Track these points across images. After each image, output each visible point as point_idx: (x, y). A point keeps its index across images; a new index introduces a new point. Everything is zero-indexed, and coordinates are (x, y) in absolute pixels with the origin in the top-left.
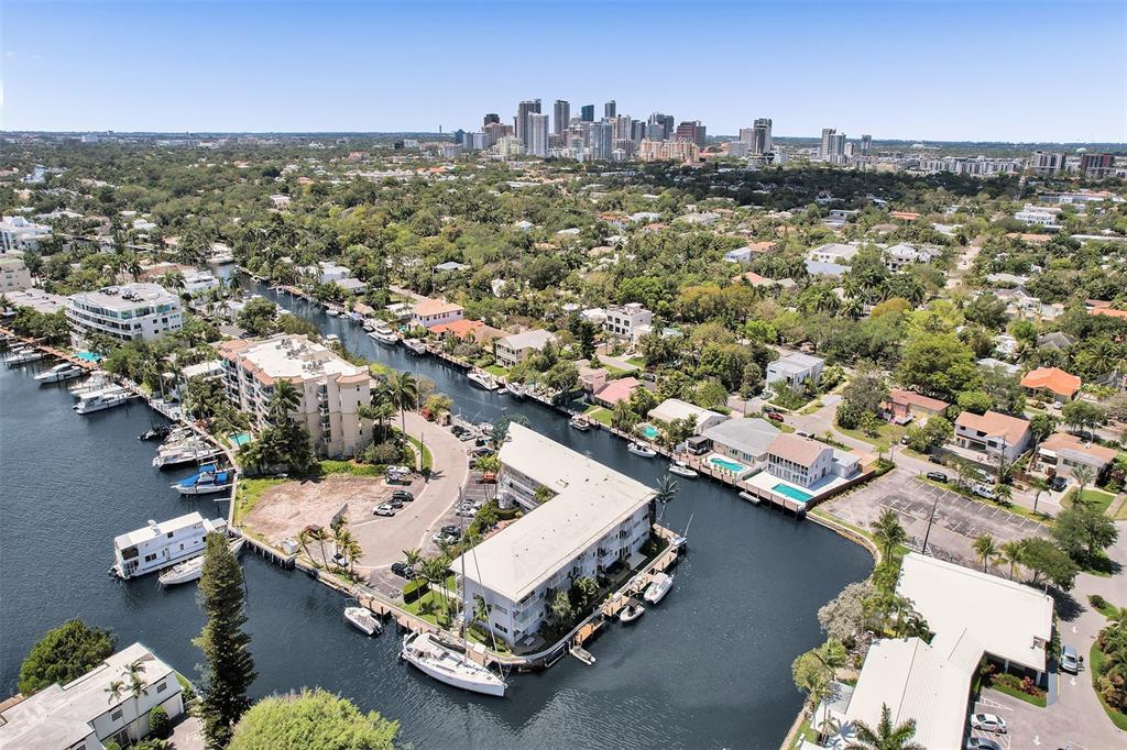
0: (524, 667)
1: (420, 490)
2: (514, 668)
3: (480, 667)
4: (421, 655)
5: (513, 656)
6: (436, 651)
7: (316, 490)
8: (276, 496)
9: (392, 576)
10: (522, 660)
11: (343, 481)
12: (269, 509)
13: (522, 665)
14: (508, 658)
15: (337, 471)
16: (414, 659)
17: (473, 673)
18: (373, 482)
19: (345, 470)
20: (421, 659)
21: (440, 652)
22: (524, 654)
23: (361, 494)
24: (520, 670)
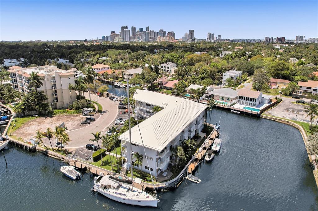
0: (165, 188)
1: (98, 117)
2: (159, 190)
3: (141, 191)
4: (105, 187)
5: (157, 183)
6: (114, 184)
7: (51, 120)
8: (31, 123)
9: (86, 150)
10: (163, 185)
11: (63, 116)
12: (27, 128)
13: (163, 188)
14: (155, 185)
15: (60, 113)
16: (102, 190)
17: (138, 195)
18: (76, 116)
19: (64, 112)
20: (105, 190)
21: (116, 185)
22: (164, 181)
23: (71, 120)
24: (162, 190)
